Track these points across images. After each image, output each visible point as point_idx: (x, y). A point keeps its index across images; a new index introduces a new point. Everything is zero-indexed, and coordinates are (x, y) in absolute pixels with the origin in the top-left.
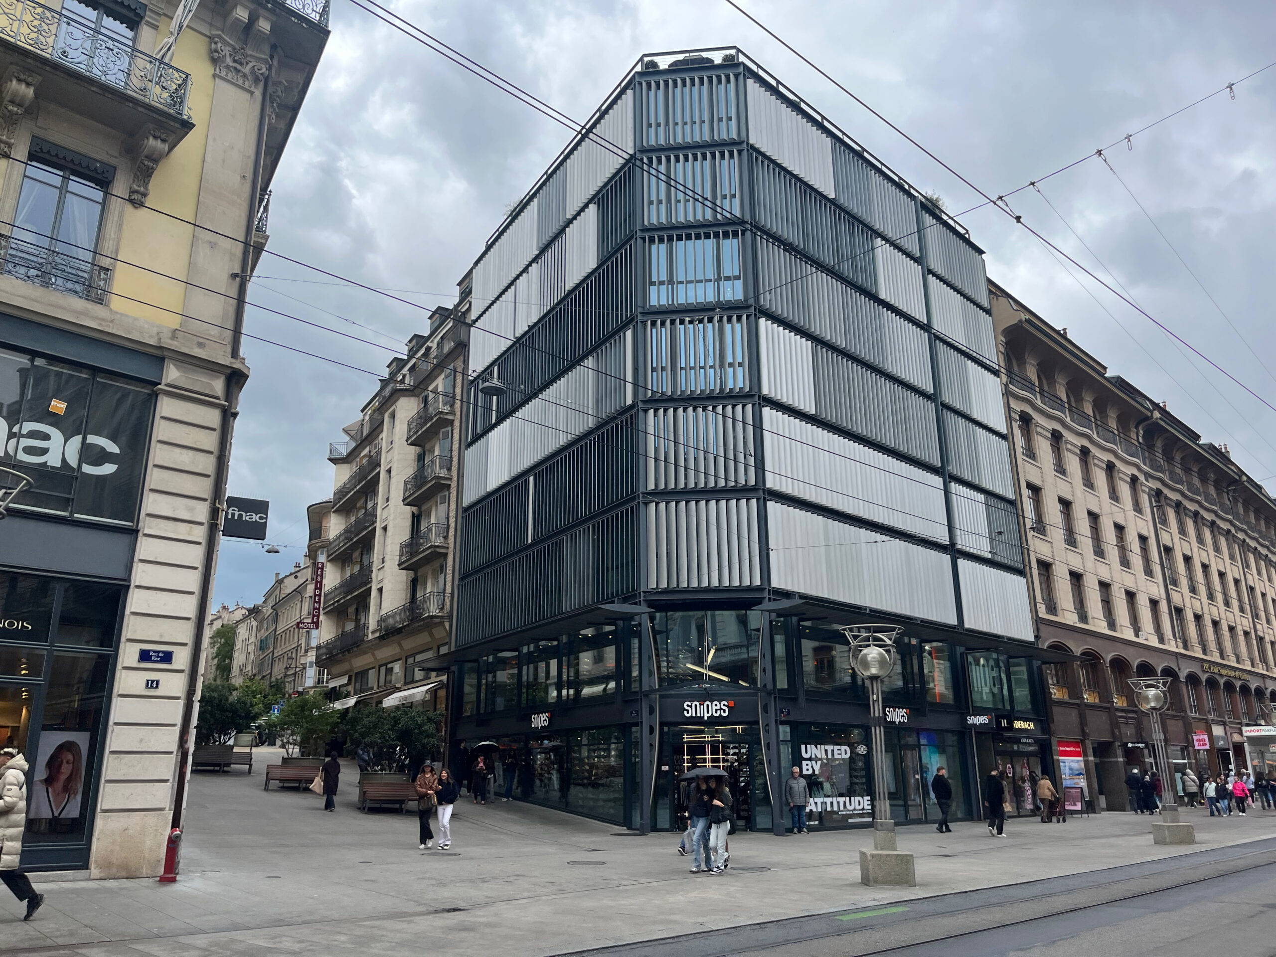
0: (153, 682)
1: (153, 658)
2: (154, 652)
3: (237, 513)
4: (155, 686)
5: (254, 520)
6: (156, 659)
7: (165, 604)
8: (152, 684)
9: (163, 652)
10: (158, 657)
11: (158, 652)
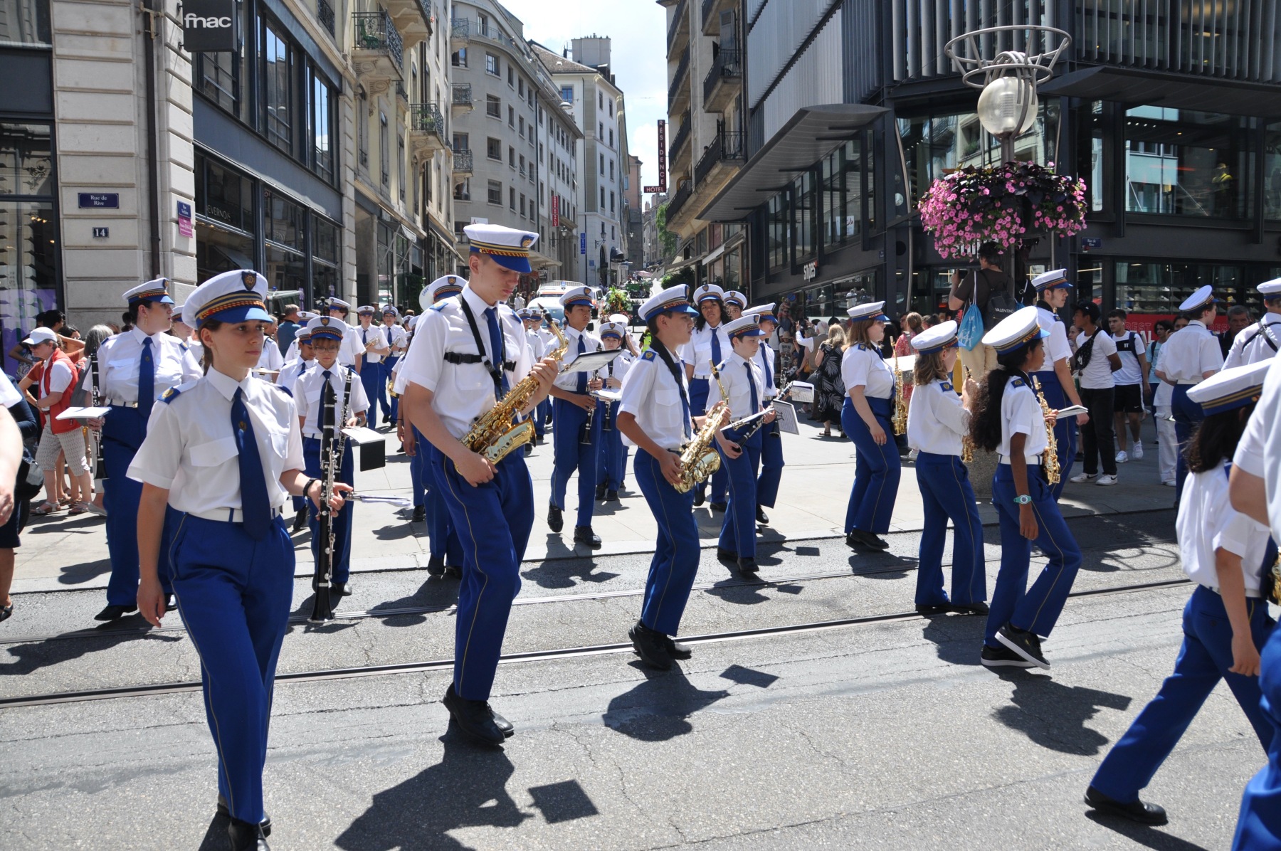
0: (100, 230)
1: (95, 203)
2: (96, 195)
3: (195, 20)
4: (104, 234)
5: (216, 26)
6: (99, 203)
7: (98, 139)
8: (101, 233)
9: (106, 195)
10: (101, 201)
11: (100, 195)
